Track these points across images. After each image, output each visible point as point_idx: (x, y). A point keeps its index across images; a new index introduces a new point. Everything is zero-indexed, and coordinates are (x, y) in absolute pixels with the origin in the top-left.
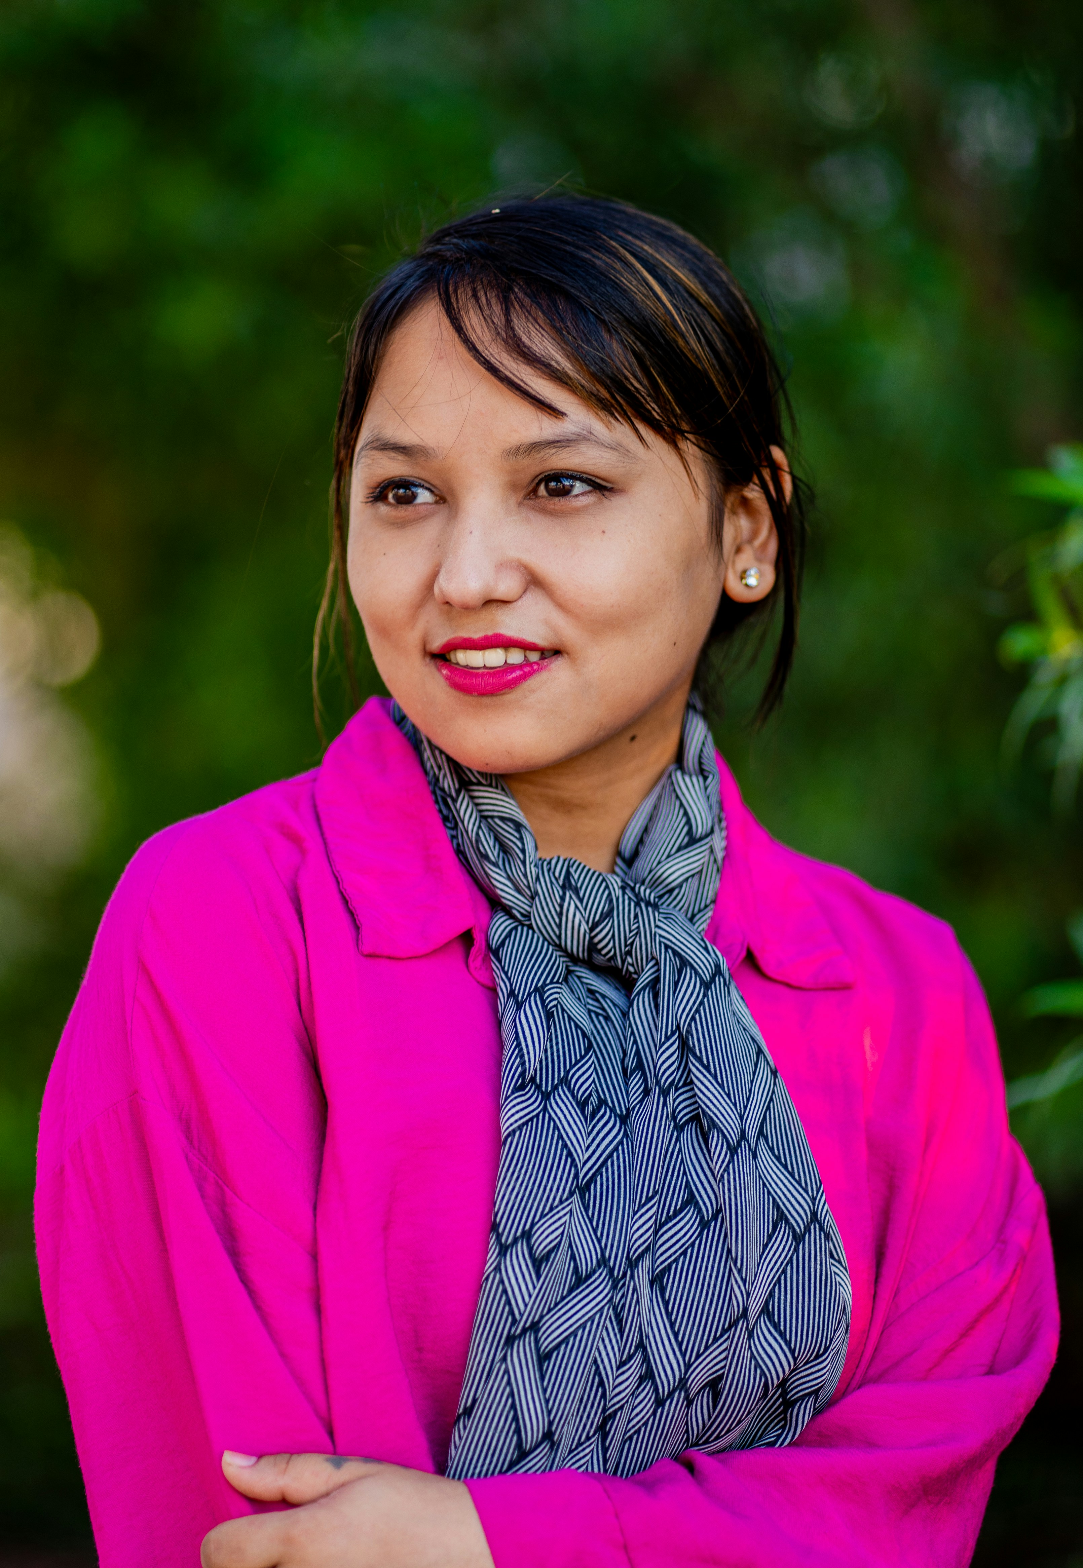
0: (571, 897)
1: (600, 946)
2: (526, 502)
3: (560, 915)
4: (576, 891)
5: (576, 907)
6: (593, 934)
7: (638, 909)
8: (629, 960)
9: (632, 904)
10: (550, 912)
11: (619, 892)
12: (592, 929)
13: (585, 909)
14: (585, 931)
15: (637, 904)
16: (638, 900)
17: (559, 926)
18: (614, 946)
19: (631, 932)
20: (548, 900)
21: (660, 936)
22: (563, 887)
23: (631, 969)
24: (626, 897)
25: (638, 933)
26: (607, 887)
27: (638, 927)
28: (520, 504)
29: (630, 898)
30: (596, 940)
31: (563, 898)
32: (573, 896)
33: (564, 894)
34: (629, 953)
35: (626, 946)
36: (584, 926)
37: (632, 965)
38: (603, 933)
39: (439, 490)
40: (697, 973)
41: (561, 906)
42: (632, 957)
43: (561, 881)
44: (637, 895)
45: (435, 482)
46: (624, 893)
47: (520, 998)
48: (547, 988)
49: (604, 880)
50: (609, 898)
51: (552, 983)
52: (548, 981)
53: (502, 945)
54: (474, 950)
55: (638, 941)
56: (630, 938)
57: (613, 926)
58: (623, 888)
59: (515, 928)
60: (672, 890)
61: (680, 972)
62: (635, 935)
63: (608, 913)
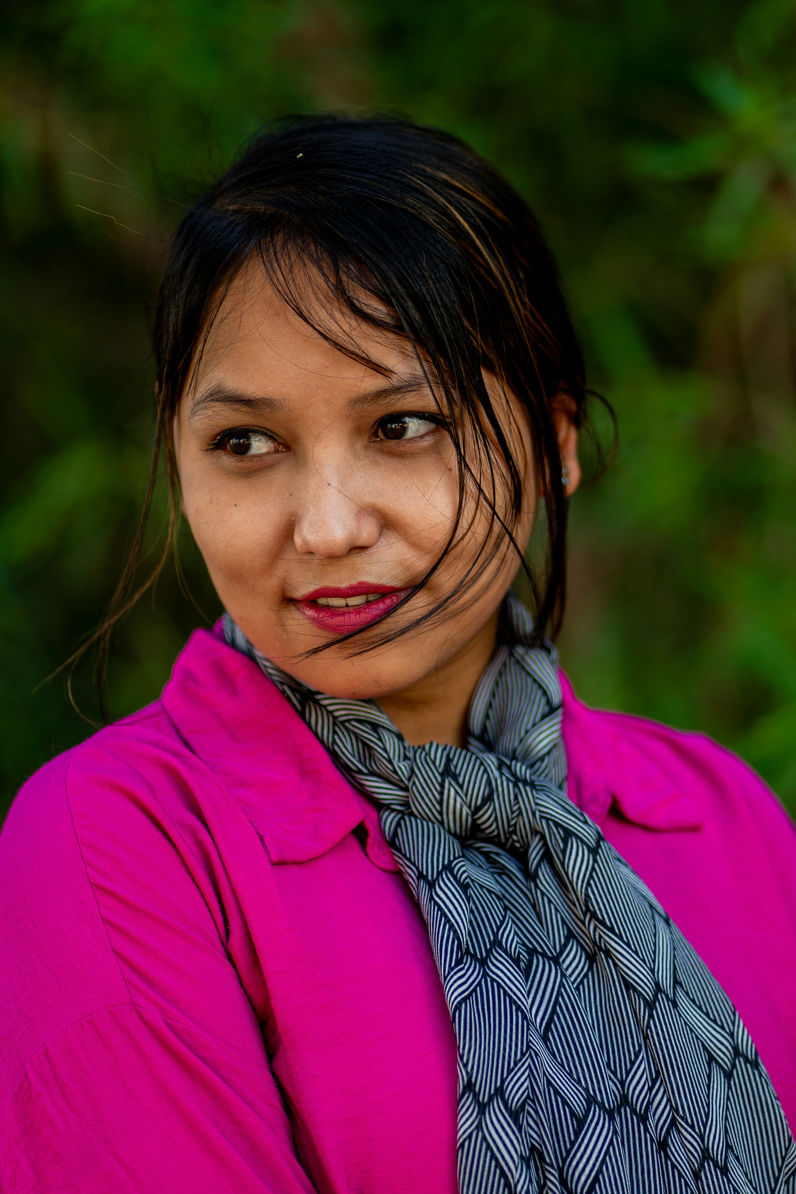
0: (450, 784)
1: (483, 827)
2: (372, 445)
3: (440, 803)
4: (455, 777)
5: (456, 792)
6: (476, 817)
7: (517, 790)
8: (515, 838)
9: (511, 785)
10: (430, 800)
11: (497, 774)
12: (474, 813)
13: (466, 795)
14: (467, 814)
15: (516, 785)
16: (517, 780)
17: (441, 813)
18: (498, 827)
19: (513, 812)
20: (427, 789)
21: (540, 811)
22: (442, 775)
23: (518, 845)
24: (504, 778)
25: (521, 813)
26: (485, 770)
27: (520, 808)
28: (366, 447)
29: (508, 779)
30: (479, 822)
31: (442, 785)
32: (453, 783)
33: (443, 781)
34: (514, 832)
35: (509, 826)
36: (465, 810)
37: (518, 841)
38: (486, 815)
39: (282, 439)
40: (583, 842)
41: (441, 793)
42: (516, 835)
43: (440, 770)
44: (514, 775)
45: (279, 431)
46: (502, 774)
47: (430, 878)
48: (453, 864)
49: (482, 764)
50: (489, 782)
51: (455, 859)
52: (452, 858)
53: (395, 834)
54: (370, 841)
55: (521, 820)
56: (513, 819)
57: (495, 809)
58: (499, 768)
59: (403, 818)
60: (542, 759)
61: (565, 841)
62: (518, 816)
63: (488, 799)
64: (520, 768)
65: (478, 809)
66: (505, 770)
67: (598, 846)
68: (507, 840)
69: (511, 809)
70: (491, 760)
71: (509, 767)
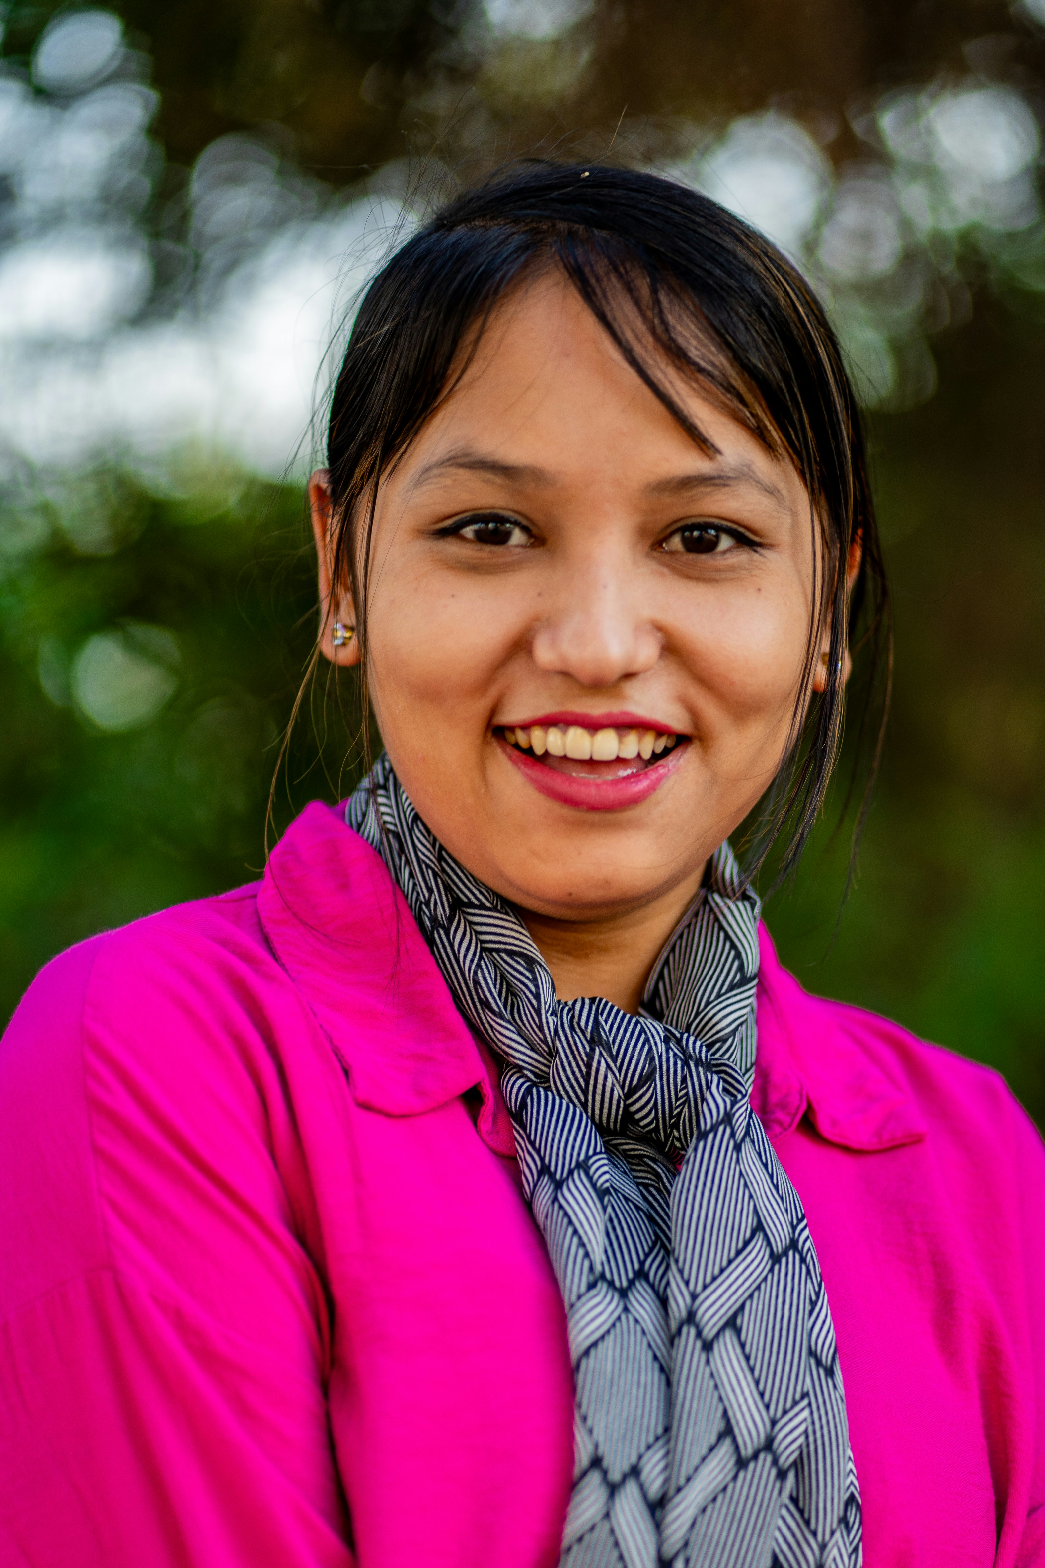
0: (601, 1055)
1: (638, 1116)
3: (587, 1078)
4: (608, 1047)
5: (608, 1066)
6: (630, 1101)
7: (686, 1070)
9: (679, 1063)
10: (574, 1072)
11: (662, 1047)
12: (628, 1096)
13: (620, 1071)
14: (619, 1097)
15: (686, 1063)
16: (686, 1057)
17: (585, 1089)
18: (656, 1118)
19: (677, 1099)
20: (571, 1060)
22: (592, 1041)
24: (671, 1053)
25: (688, 1100)
26: (647, 1040)
27: (687, 1094)
29: (675, 1055)
30: (633, 1108)
31: (590, 1057)
32: (605, 1054)
33: (593, 1050)
34: (676, 1126)
35: (671, 1117)
36: (616, 1091)
37: (681, 1139)
38: (640, 1103)
39: (539, 529)
41: (589, 1066)
42: (679, 1131)
43: (589, 1035)
44: (685, 1050)
46: (669, 1047)
47: (558, 1176)
48: (591, 1161)
49: (645, 1032)
50: (651, 1057)
51: (595, 1154)
52: (591, 1152)
53: (523, 1105)
54: (485, 1110)
56: (676, 1108)
57: (654, 1094)
58: (666, 1040)
62: (683, 1104)
63: (647, 1078)
64: (692, 1041)
65: (632, 1091)
66: (673, 1043)
68: (667, 1137)
69: (676, 1094)
70: (657, 1028)
71: (679, 1041)
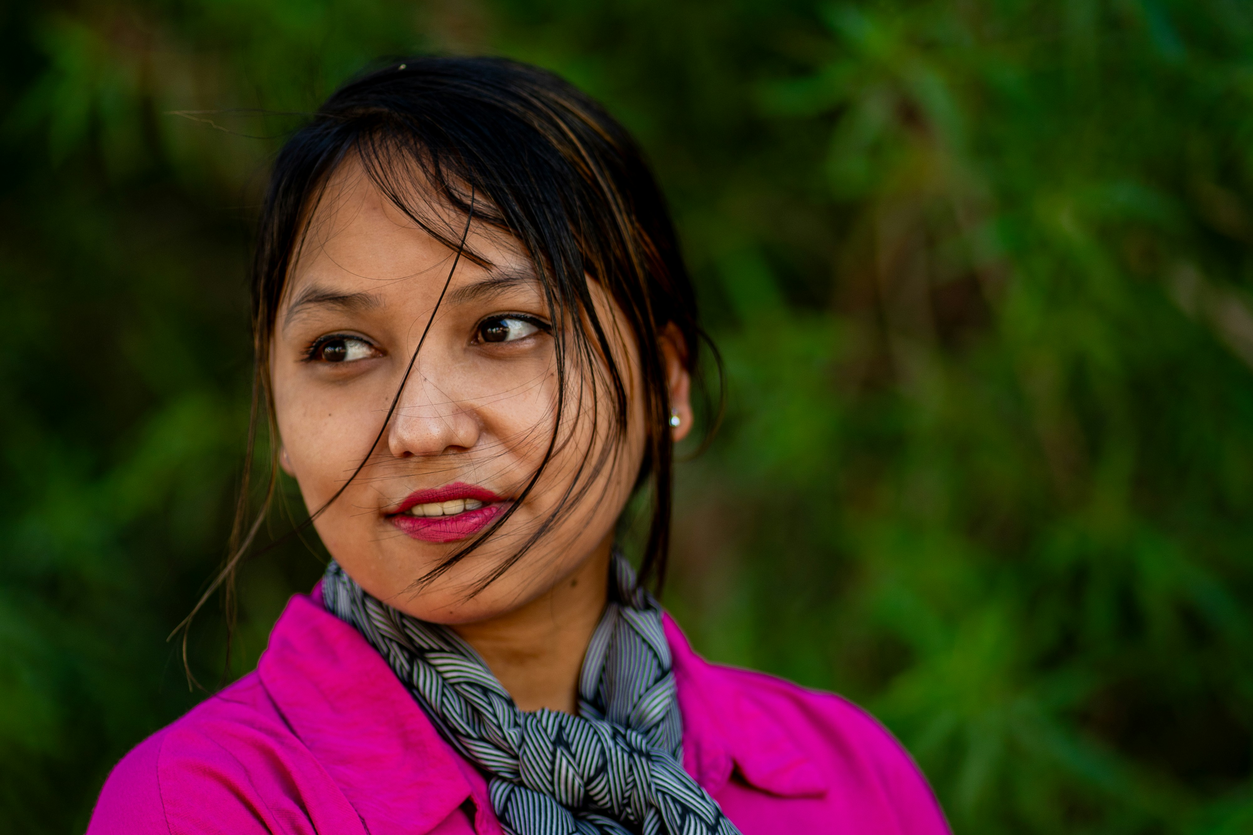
0: (562, 753)
1: (597, 798)
2: (471, 348)
3: (552, 773)
4: (568, 746)
5: (569, 762)
6: (589, 789)
7: (632, 761)
8: (629, 810)
9: (626, 756)
10: (541, 770)
11: (611, 743)
12: (587, 784)
13: (579, 765)
14: (580, 785)
15: (631, 755)
16: (632, 751)
17: (552, 783)
18: (611, 799)
19: (627, 784)
20: (538, 759)
21: (656, 784)
22: (554, 743)
23: (632, 818)
24: (618, 748)
25: (635, 785)
26: (599, 740)
27: (634, 780)
28: (465, 350)
29: (623, 749)
30: (592, 793)
31: (554, 755)
32: (565, 752)
33: (555, 750)
34: (628, 805)
35: (623, 798)
36: (578, 781)
37: (632, 814)
38: (599, 787)
39: (379, 342)
40: (701, 819)
41: (553, 763)
42: (630, 807)
43: (552, 738)
44: (629, 745)
45: (376, 334)
46: (616, 744)
49: (595, 732)
50: (603, 752)
51: (569, 834)
52: (565, 834)
53: (505, 809)
54: (478, 816)
55: (635, 793)
56: (627, 791)
57: (608, 781)
58: (614, 737)
59: (512, 791)
60: (657, 725)
61: (683, 818)
62: (632, 788)
63: (602, 769)
64: (635, 738)
65: (591, 780)
66: (619, 740)
67: (718, 822)
68: (621, 812)
69: (625, 779)
70: (605, 728)
71: (624, 737)
